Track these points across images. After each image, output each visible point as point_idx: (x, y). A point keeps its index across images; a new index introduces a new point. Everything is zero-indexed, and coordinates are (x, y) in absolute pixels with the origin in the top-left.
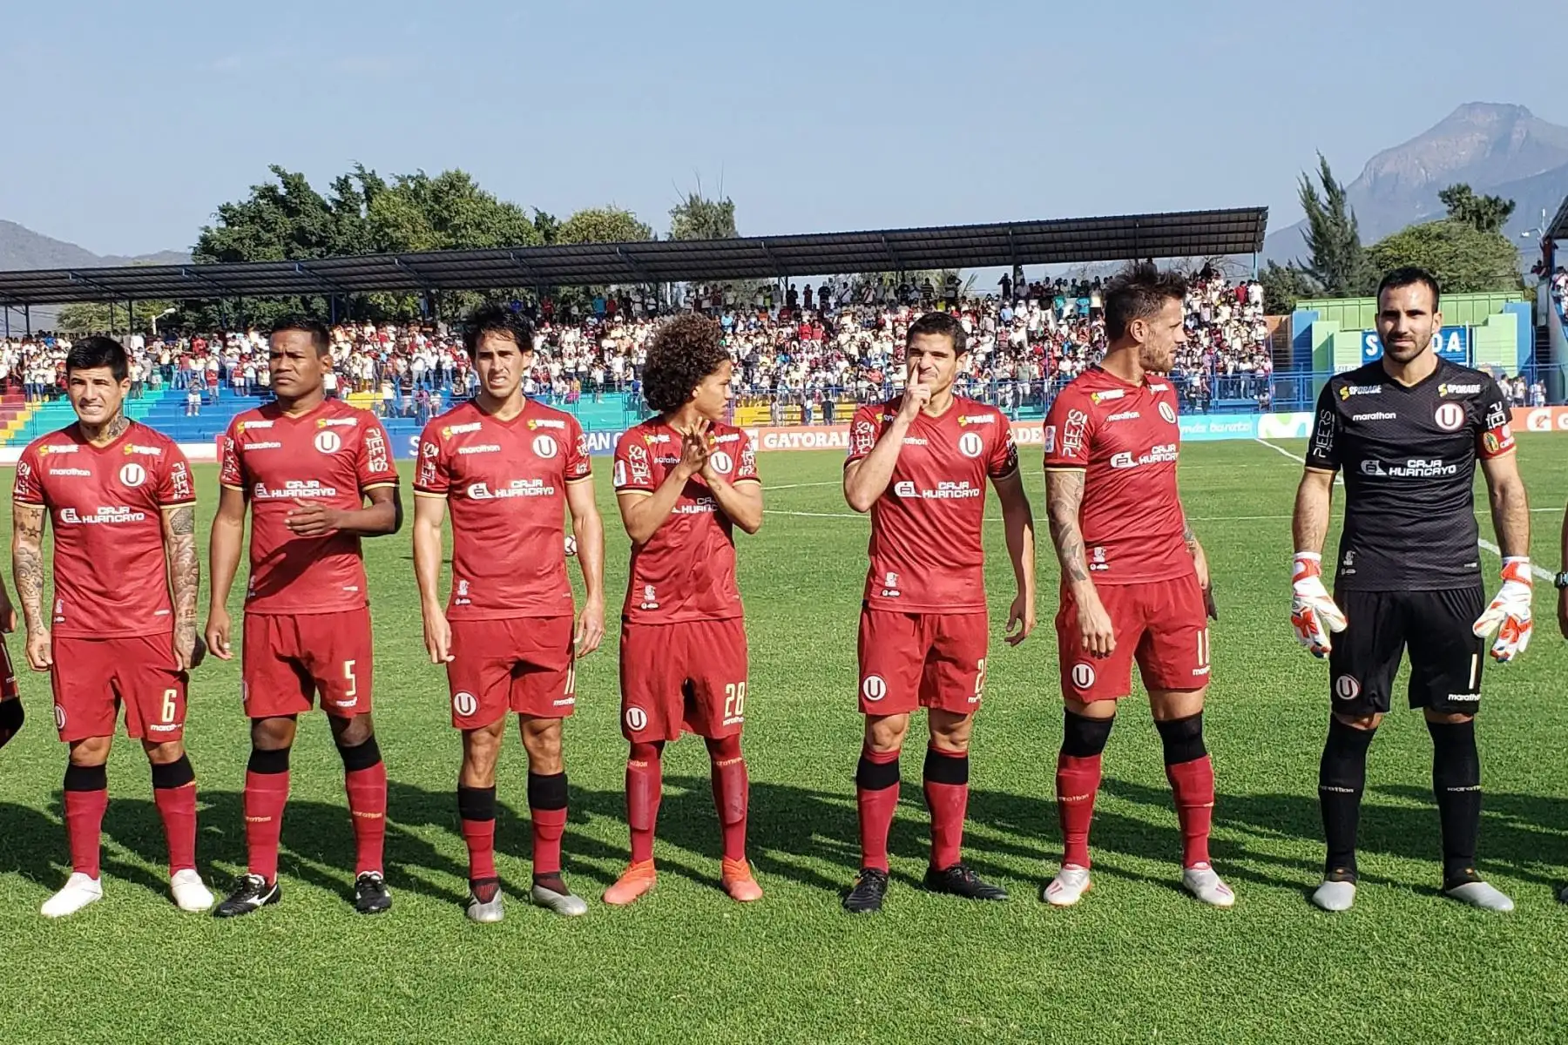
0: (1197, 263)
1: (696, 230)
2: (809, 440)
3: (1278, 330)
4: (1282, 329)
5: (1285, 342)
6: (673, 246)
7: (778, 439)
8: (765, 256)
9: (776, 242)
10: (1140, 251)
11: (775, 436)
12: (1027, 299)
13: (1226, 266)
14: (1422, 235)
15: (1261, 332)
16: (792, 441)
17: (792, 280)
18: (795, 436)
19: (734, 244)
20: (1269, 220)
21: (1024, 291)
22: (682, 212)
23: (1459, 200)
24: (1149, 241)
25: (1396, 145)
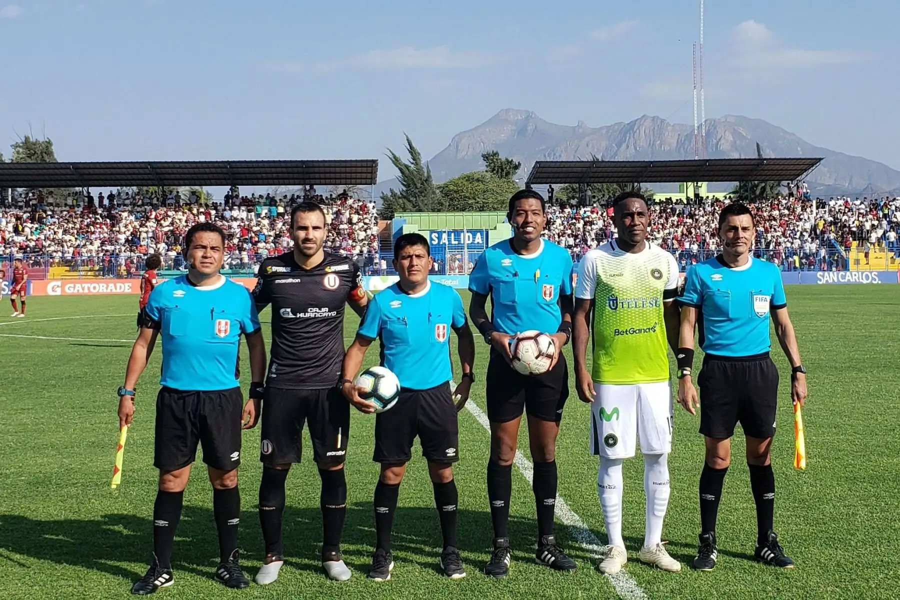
0: (340, 189)
1: (29, 157)
2: (95, 288)
3: (385, 229)
4: (388, 228)
5: (389, 236)
6: (13, 165)
7: (74, 287)
8: (74, 175)
9: (81, 166)
10: (307, 181)
11: (72, 285)
12: (239, 206)
13: (359, 192)
14: (469, 179)
15: (375, 230)
16: (83, 289)
17: (91, 189)
18: (86, 285)
19: (52, 166)
20: (379, 167)
21: (238, 202)
22: (20, 147)
23: (492, 160)
24: (312, 176)
25: (467, 129)
